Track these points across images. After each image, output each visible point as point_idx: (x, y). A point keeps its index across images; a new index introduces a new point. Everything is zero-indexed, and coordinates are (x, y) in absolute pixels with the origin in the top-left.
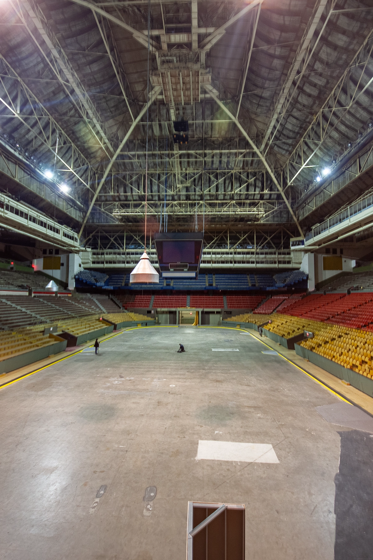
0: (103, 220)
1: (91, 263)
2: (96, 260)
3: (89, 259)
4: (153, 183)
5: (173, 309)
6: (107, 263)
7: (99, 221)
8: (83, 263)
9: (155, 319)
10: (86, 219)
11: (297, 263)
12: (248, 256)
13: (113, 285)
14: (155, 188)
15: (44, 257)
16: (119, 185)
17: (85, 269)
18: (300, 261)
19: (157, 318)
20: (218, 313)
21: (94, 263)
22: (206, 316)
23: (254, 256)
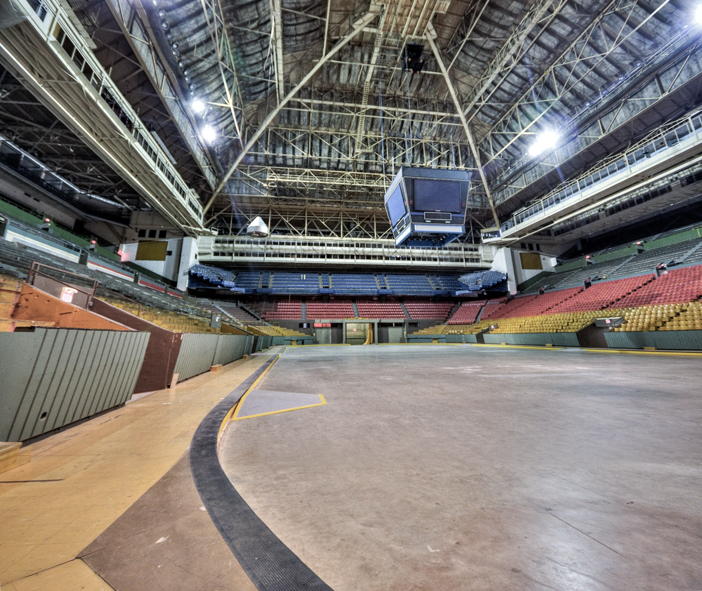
0: (244, 191)
1: (212, 254)
2: (221, 250)
3: (210, 248)
4: (323, 146)
6: (236, 255)
7: (238, 191)
8: (200, 254)
10: (221, 186)
11: (487, 261)
13: (245, 287)
14: (325, 151)
15: (140, 241)
16: (277, 144)
17: (202, 262)
18: (491, 259)
21: (216, 254)
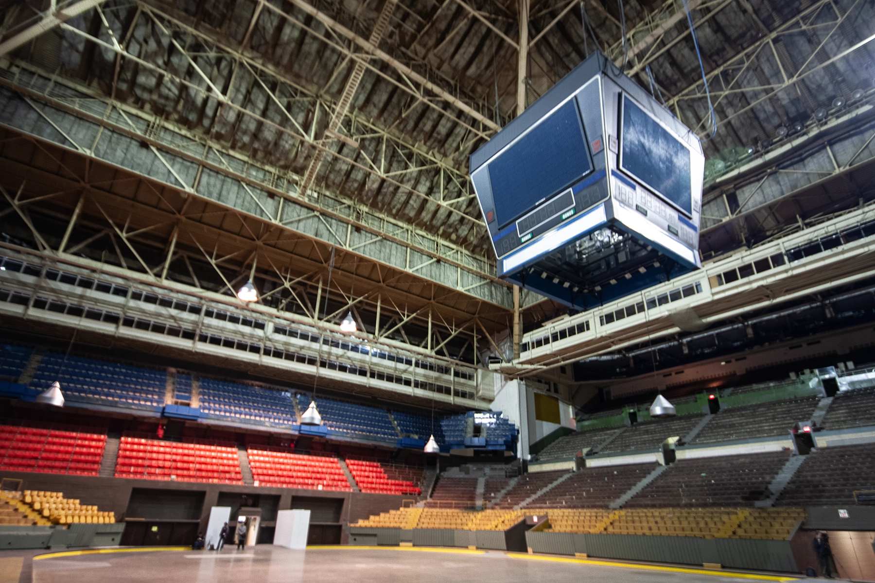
12: (402, 366)
23: (412, 368)
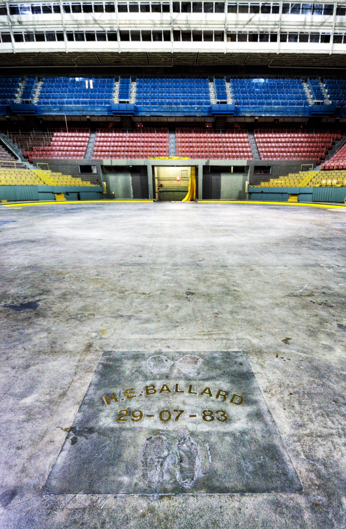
5: (139, 162)
9: (101, 185)
19: (105, 183)
20: (239, 170)
22: (214, 177)
